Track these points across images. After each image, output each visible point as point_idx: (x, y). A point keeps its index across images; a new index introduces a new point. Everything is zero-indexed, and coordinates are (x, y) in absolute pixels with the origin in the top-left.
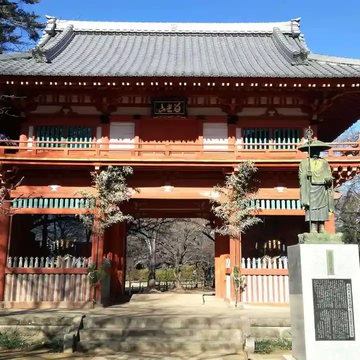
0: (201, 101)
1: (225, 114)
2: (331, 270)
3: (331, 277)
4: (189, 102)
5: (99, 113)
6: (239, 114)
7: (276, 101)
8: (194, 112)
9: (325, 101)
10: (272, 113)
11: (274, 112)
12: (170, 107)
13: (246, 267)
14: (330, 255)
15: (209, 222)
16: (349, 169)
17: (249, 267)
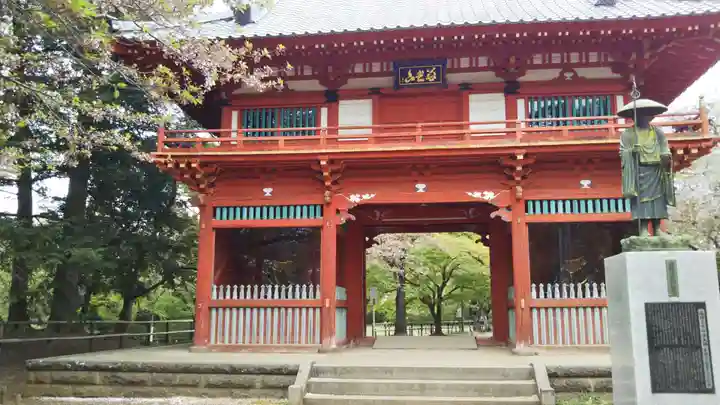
0: (465, 62)
1: (500, 80)
2: (673, 289)
3: (674, 299)
4: (448, 66)
5: (323, 88)
6: (521, 79)
7: (574, 58)
8: (454, 78)
9: (647, 56)
10: (569, 75)
11: (571, 74)
12: (421, 74)
13: (538, 296)
14: (671, 267)
15: (480, 237)
16: (687, 151)
17: (542, 296)
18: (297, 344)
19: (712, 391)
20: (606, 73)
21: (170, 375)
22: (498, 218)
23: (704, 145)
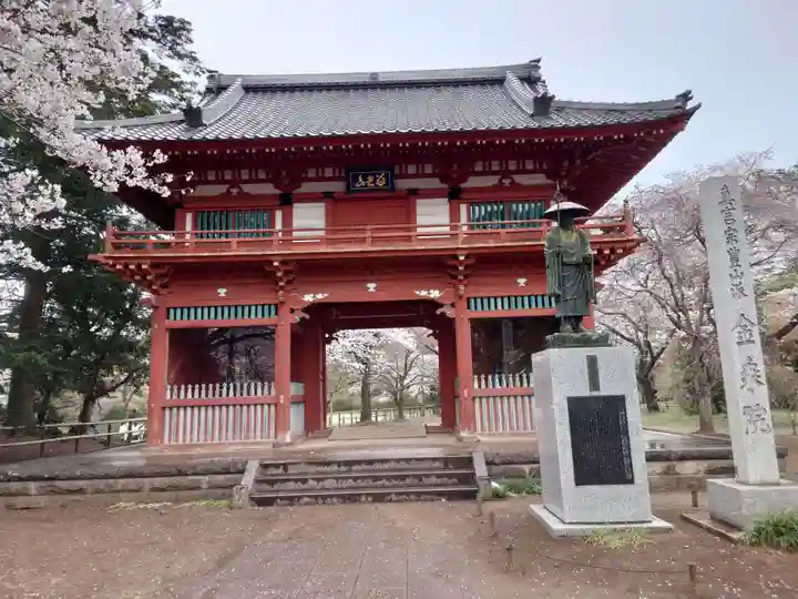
0: (412, 169)
1: (445, 186)
2: (594, 384)
3: (595, 393)
4: (397, 171)
5: (278, 192)
6: (463, 185)
7: (512, 166)
8: (404, 184)
9: (578, 162)
10: (507, 182)
11: (509, 181)
12: (370, 179)
13: (480, 386)
14: (592, 362)
15: (431, 332)
16: (613, 251)
17: (483, 386)
18: (252, 440)
19: (631, 481)
20: (540, 179)
21: (111, 481)
22: (443, 314)
23: (629, 245)
